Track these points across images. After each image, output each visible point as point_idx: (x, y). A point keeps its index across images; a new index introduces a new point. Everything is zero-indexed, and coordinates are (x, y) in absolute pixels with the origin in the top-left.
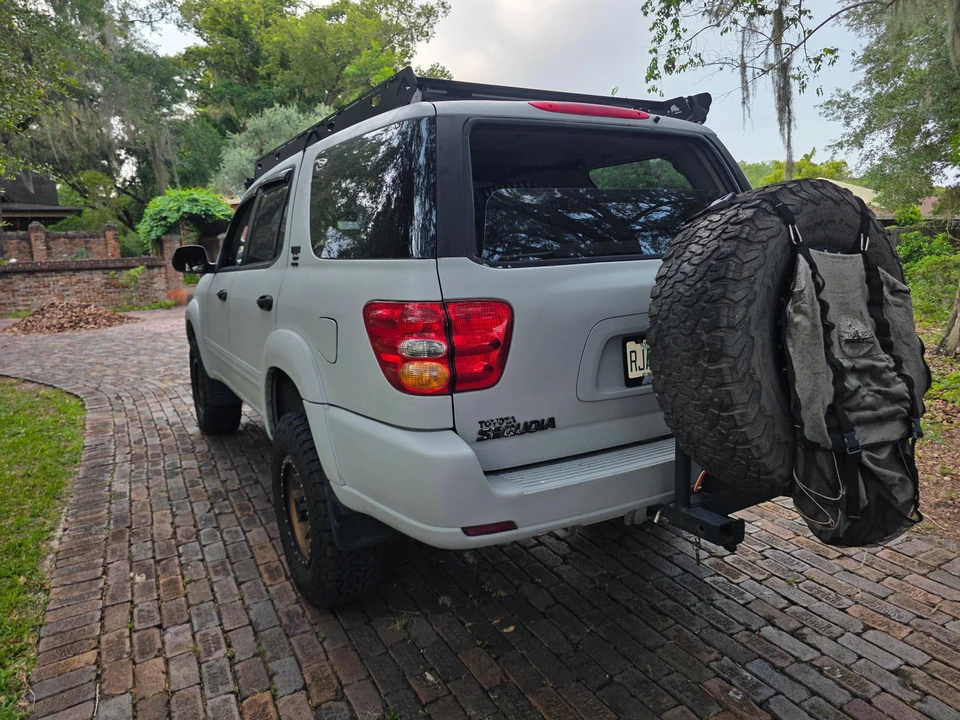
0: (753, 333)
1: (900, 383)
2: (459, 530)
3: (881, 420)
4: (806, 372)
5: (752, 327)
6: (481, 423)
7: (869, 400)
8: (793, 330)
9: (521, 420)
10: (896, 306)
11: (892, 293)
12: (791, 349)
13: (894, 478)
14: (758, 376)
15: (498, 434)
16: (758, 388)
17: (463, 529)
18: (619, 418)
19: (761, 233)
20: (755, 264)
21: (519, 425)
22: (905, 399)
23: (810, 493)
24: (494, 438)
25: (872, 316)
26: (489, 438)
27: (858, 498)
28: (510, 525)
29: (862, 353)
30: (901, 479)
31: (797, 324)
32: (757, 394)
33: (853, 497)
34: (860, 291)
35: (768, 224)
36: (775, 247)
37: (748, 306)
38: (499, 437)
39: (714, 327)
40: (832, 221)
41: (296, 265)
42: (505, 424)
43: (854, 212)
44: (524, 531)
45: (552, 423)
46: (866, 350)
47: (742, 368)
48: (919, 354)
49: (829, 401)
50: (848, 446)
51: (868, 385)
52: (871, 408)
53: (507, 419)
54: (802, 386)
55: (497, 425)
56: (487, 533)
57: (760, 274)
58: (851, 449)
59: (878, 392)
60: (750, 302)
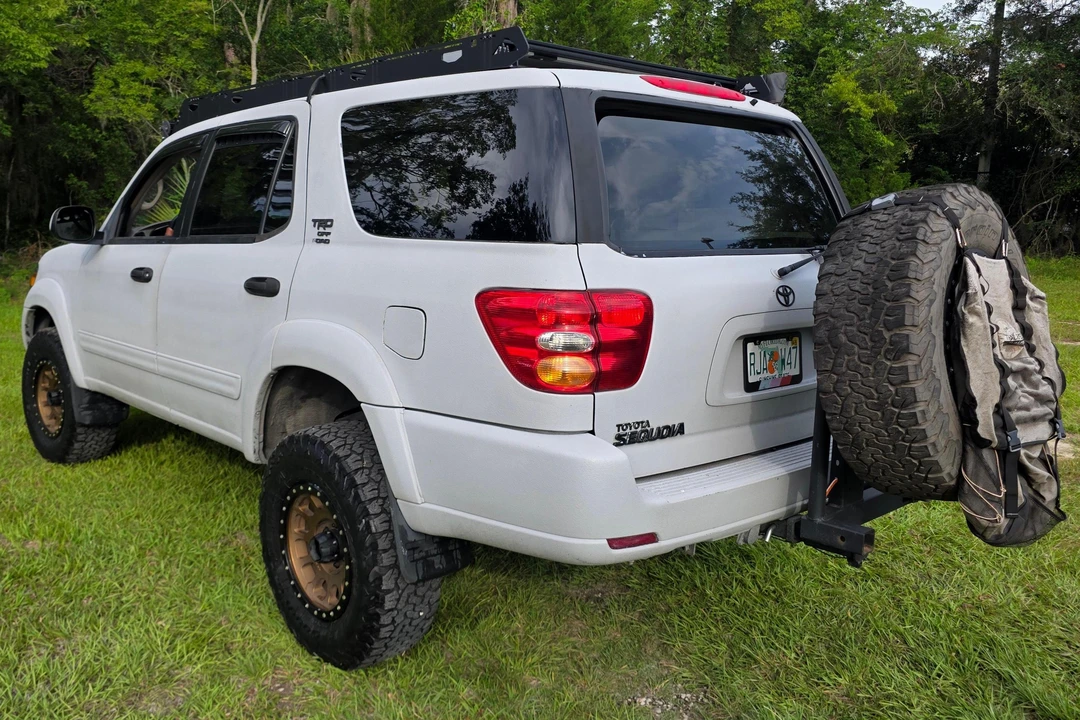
0: (934, 332)
1: (1045, 385)
2: (606, 542)
3: (1035, 420)
4: (979, 371)
5: (933, 326)
6: (618, 426)
7: (1024, 401)
8: (968, 331)
9: (654, 425)
10: (1036, 311)
11: (1031, 299)
12: (965, 349)
13: (1044, 476)
14: (937, 374)
15: (634, 439)
16: (938, 386)
17: (608, 540)
18: (738, 426)
19: (936, 235)
20: (933, 264)
21: (653, 429)
22: (1051, 401)
23: (978, 489)
24: (630, 443)
25: (1017, 321)
26: (625, 443)
27: (1016, 495)
28: (651, 538)
29: (1013, 356)
30: (1049, 478)
31: (972, 325)
32: (936, 391)
33: (1012, 495)
34: (1007, 296)
35: (940, 227)
36: (947, 248)
37: (930, 306)
38: (634, 443)
39: (901, 324)
40: (984, 226)
41: (327, 242)
42: (640, 429)
43: (997, 218)
44: (665, 544)
45: (681, 429)
46: (1017, 353)
47: (925, 366)
48: (1054, 359)
49: (996, 400)
50: (1011, 444)
51: (1021, 386)
52: (1027, 409)
53: (642, 422)
54: (976, 386)
55: (633, 430)
56: (630, 546)
57: (937, 275)
58: (1014, 447)
59: (1031, 394)
60: (932, 302)
